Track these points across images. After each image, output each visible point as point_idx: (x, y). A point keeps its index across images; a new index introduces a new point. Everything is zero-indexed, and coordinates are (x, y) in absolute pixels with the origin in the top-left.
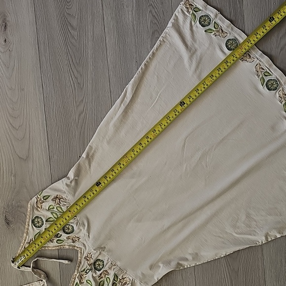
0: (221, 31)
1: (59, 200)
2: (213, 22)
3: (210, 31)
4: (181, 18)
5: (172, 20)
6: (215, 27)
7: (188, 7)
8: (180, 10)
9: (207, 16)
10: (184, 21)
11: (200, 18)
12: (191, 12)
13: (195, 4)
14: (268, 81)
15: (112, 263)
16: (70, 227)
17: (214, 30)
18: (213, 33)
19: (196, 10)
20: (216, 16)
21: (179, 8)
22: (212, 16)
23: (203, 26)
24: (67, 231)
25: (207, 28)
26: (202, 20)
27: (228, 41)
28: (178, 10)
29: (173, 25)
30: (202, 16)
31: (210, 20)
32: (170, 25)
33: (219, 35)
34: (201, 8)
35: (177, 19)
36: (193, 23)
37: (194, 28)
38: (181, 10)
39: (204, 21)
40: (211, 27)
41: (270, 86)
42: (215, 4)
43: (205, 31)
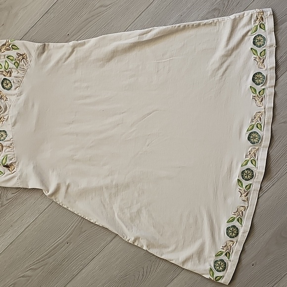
0: (262, 60)
1: (23, 58)
2: (264, 49)
3: (254, 52)
4: (245, 19)
5: (237, 15)
6: (261, 53)
7: (259, 18)
8: (251, 13)
9: (264, 39)
10: (245, 25)
11: (259, 35)
12: (257, 24)
13: (266, 21)
14: (255, 132)
15: (11, 144)
16: (9, 85)
17: (259, 55)
18: (256, 56)
19: (262, 26)
20: (271, 46)
21: (251, 12)
22: (268, 43)
23: (254, 43)
24: (5, 85)
25: (255, 48)
26: (258, 38)
27: (259, 73)
28: (249, 13)
29: (235, 20)
30: (261, 36)
31: (263, 45)
32: (232, 17)
33: (258, 62)
34: (266, 29)
35: (241, 18)
36: (250, 33)
37: (246, 38)
38: (252, 14)
39: (258, 41)
40: (259, 50)
41: (252, 137)
42: (279, 38)
43: (251, 49)
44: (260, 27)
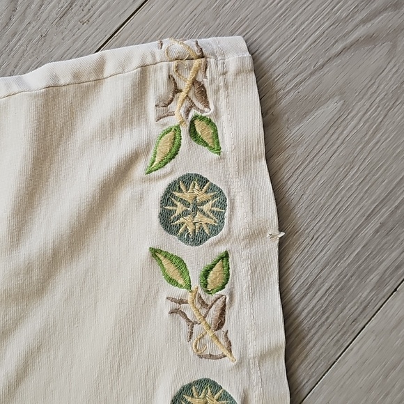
0: (214, 313)
2: (221, 249)
3: (172, 270)
4: (112, 95)
5: (63, 70)
6: (206, 274)
7: (184, 85)
8: (136, 62)
9: (221, 199)
10: (112, 127)
11: (188, 180)
12: (173, 121)
13: (222, 104)
17: (196, 284)
18: (179, 292)
20: (254, 235)
21: (137, 53)
22: (240, 219)
23: (167, 221)
25: (175, 245)
26: (187, 196)
28: (128, 59)
30: (203, 181)
31: (215, 230)
32: (37, 79)
33: (192, 324)
34: (226, 143)
35: (89, 84)
36: (139, 169)
37: (125, 195)
38: (144, 68)
40: (196, 258)
42: (293, 189)
43: (155, 252)
44: (193, 132)
